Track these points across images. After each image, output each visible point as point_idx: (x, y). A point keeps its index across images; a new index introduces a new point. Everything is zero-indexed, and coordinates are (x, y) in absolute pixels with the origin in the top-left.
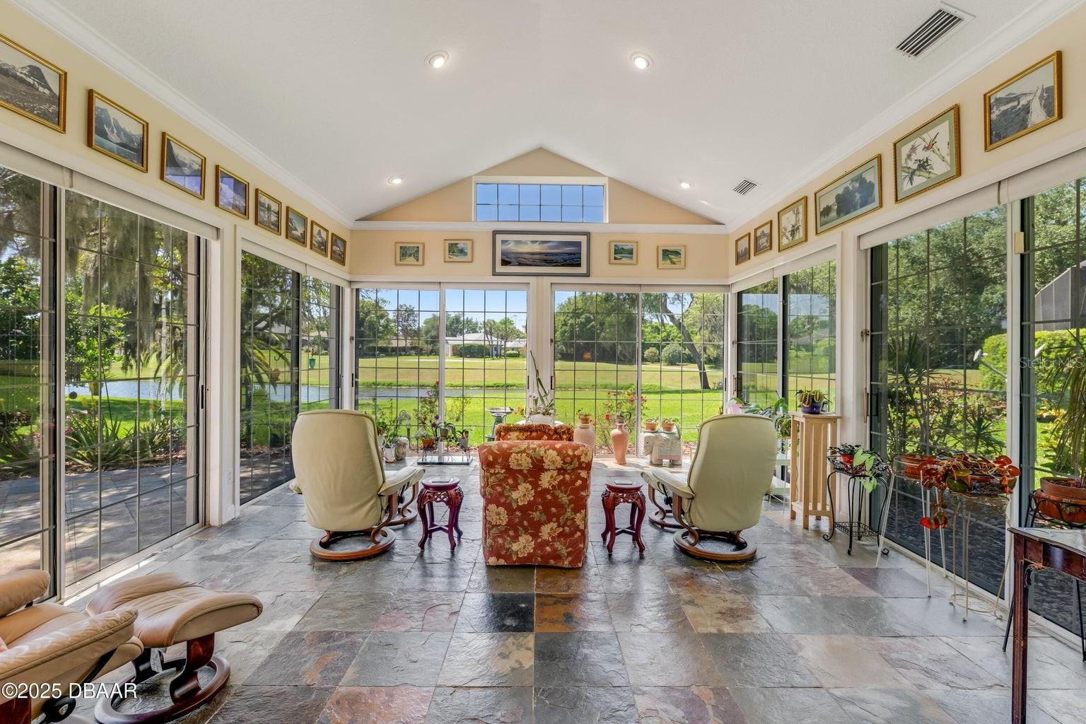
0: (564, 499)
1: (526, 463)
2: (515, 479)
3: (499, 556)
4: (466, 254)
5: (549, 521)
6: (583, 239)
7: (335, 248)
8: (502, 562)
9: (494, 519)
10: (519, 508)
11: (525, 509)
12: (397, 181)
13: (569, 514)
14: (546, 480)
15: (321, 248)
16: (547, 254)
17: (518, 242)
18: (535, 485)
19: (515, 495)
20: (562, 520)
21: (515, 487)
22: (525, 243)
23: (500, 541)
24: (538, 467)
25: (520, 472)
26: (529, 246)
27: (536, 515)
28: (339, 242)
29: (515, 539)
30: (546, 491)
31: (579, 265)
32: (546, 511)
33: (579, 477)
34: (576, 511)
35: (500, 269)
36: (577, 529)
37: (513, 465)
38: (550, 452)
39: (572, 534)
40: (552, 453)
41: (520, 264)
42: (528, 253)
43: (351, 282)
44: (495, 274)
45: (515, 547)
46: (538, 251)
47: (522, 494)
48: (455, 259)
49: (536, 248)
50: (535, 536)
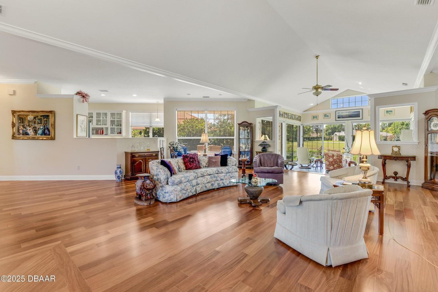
0: (338, 161)
1: (331, 155)
2: (330, 157)
3: (328, 169)
4: (329, 116)
5: (336, 164)
6: (361, 111)
7: (299, 119)
8: (328, 170)
9: (327, 163)
10: (331, 162)
11: (332, 162)
12: (312, 104)
13: (339, 163)
14: (335, 158)
15: (297, 119)
16: (350, 115)
17: (342, 113)
18: (333, 158)
19: (330, 160)
20: (338, 164)
21: (330, 159)
22: (344, 113)
23: (328, 167)
24: (333, 156)
25: (331, 156)
26: (345, 113)
27: (333, 163)
28: (300, 117)
29: (330, 166)
30: (335, 159)
31: (360, 117)
32: (335, 162)
33: (340, 157)
34: (340, 163)
35: (337, 119)
36: (341, 166)
37: (329, 155)
38: (335, 154)
39: (340, 167)
40: (335, 153)
41: (343, 118)
42: (345, 115)
43: (302, 124)
44: (336, 120)
45: (330, 168)
46: (348, 114)
47: (331, 160)
48: (326, 118)
49: (347, 114)
50: (333, 166)
